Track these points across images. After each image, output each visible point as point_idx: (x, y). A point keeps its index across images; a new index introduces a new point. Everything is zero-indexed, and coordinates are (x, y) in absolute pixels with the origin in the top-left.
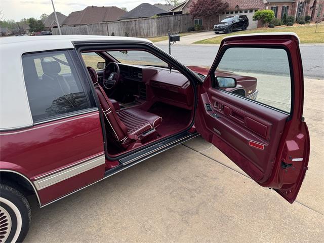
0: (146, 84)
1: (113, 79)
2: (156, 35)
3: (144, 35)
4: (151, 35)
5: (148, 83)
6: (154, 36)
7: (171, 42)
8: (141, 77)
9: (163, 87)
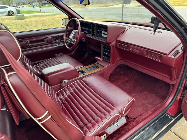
0: (111, 45)
1: (74, 38)
2: (111, 2)
3: (104, 2)
4: (108, 1)
5: (113, 43)
6: (110, 2)
7: (124, 4)
8: (105, 36)
9: (135, 50)
